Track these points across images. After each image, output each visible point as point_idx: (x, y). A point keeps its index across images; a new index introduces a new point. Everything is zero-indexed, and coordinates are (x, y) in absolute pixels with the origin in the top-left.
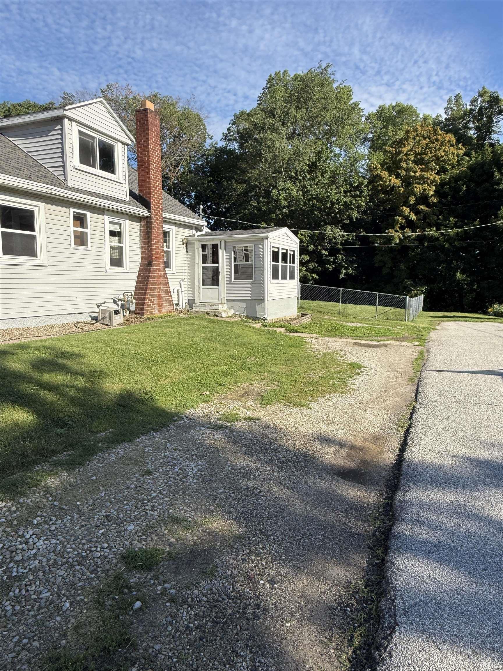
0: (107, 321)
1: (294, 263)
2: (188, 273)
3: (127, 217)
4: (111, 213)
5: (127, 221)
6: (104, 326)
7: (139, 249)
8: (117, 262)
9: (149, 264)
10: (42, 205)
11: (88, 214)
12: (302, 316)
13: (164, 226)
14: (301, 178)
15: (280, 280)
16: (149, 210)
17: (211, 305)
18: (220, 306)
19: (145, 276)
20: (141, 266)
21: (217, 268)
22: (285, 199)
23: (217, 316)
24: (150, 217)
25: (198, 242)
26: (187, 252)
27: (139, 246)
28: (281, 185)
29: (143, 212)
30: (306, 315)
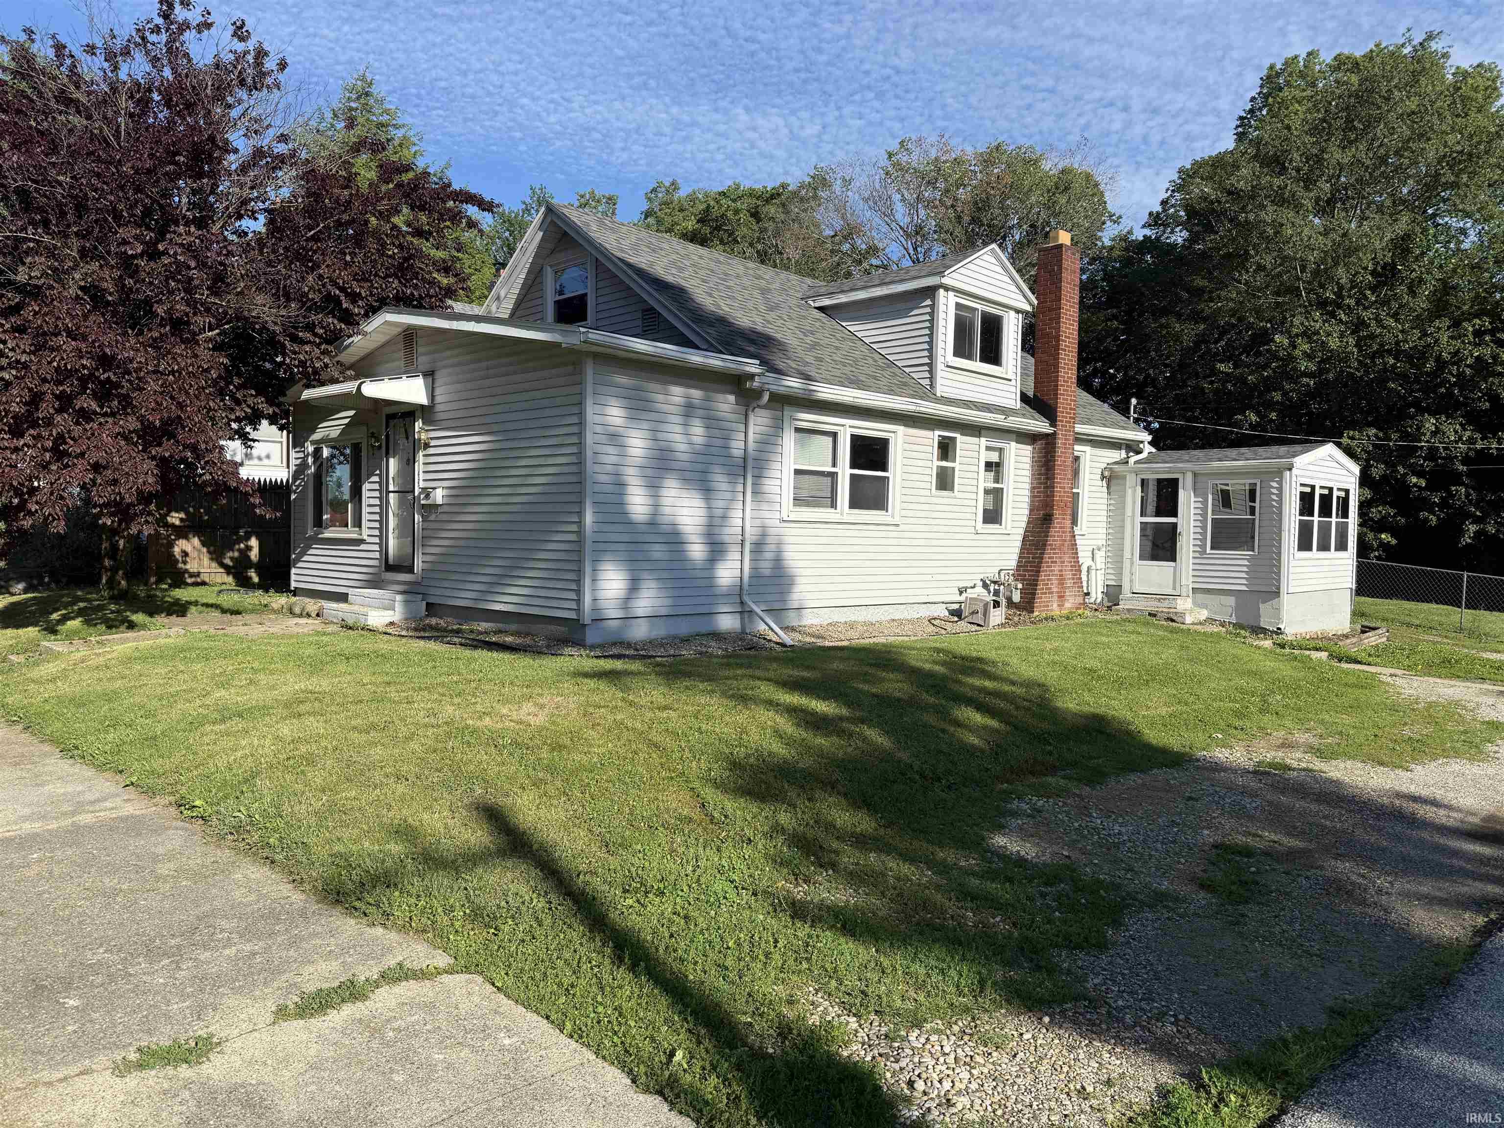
0: (979, 619)
1: (1345, 515)
2: (1108, 534)
3: (1014, 436)
4: (992, 433)
5: (1013, 444)
6: (975, 628)
7: (1027, 493)
8: (992, 516)
9: (1045, 519)
10: (901, 429)
11: (958, 436)
12: (1363, 632)
13: (1077, 447)
14: (1352, 302)
15: (1315, 553)
16: (1053, 422)
17: (1159, 600)
18: (1179, 601)
19: (1038, 541)
20: (1029, 522)
21: (1175, 525)
22: (1309, 357)
23: (1173, 620)
24: (1055, 433)
25: (1134, 475)
26: (1109, 493)
27: (1028, 486)
28: (1296, 322)
29: (1041, 426)
30: (1374, 629)
